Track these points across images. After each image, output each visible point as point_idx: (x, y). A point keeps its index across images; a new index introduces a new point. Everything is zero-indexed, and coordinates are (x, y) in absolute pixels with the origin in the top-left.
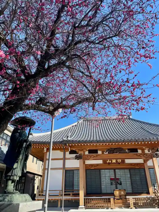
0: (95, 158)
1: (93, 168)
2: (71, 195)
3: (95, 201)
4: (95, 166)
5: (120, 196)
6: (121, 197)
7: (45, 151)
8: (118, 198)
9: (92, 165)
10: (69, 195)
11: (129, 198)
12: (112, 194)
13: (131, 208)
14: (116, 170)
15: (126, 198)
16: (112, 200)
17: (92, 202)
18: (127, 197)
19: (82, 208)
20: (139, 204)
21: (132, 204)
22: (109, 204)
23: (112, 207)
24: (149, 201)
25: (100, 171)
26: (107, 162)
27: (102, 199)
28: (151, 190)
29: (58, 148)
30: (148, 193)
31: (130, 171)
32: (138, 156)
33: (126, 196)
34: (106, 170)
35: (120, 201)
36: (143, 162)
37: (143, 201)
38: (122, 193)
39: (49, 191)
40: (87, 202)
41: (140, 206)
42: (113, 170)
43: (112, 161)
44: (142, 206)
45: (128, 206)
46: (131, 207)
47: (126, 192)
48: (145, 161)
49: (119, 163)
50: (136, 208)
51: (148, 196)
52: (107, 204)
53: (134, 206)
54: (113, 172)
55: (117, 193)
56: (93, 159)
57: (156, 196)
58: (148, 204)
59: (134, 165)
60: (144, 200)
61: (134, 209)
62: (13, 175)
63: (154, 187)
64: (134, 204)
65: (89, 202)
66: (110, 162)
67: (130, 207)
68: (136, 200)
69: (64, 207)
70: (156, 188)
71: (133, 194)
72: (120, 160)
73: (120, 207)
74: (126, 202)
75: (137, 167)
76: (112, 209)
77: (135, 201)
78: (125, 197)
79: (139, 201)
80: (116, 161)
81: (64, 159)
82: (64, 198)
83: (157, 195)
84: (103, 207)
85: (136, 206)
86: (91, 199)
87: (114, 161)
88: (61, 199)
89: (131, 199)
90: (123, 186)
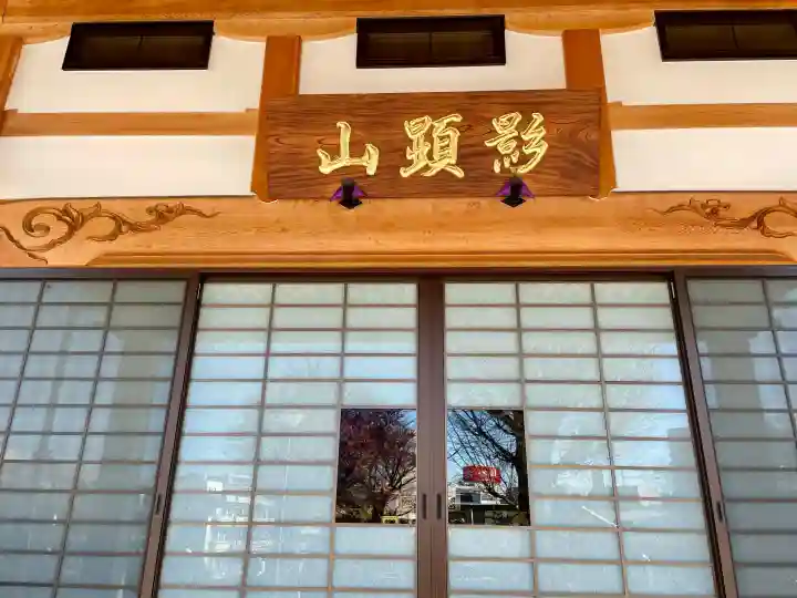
1: (78, 254)
4: (121, 225)
9: (74, 214)
14: (453, 292)
26: (326, 169)
31: (678, 306)
42: (408, 292)
43: (395, 153)
49: (514, 193)
54: (409, 317)
59: (759, 220)
66: (371, 162)
72: (537, 143)
80: (474, 154)
87: (432, 151)
90: (547, 544)
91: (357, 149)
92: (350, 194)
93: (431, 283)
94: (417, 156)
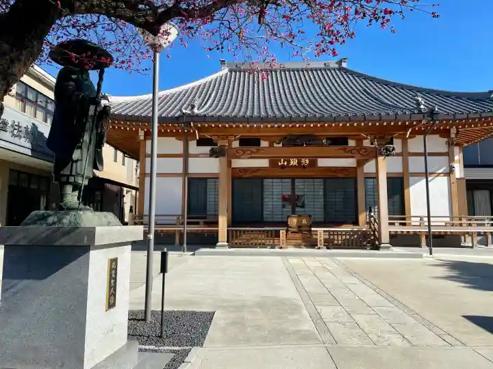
0: (253, 155)
1: (247, 175)
2: (202, 223)
3: (248, 235)
4: (253, 172)
5: (299, 227)
6: (301, 229)
7: (142, 138)
8: (295, 230)
9: (245, 170)
10: (197, 223)
11: (317, 231)
12: (284, 224)
13: (319, 248)
14: (296, 180)
15: (311, 231)
16: (282, 232)
17: (244, 236)
18: (313, 229)
19: (223, 246)
20: (336, 242)
21: (320, 241)
22: (276, 241)
23: (281, 245)
24: (356, 236)
25: (262, 182)
26: (280, 164)
27: (264, 231)
28: (362, 217)
29: (171, 131)
30: (356, 223)
31: (325, 182)
32: (347, 152)
33: (311, 227)
34: (274, 180)
35: (298, 235)
36: (355, 166)
37: (344, 237)
38: (304, 222)
39: (156, 215)
40: (233, 237)
41: (337, 245)
42: (289, 180)
43: (289, 162)
44: (340, 245)
45: (313, 244)
46: (319, 245)
47: (312, 219)
48: (361, 164)
49: (304, 167)
50: (328, 248)
51: (356, 228)
52: (272, 241)
53: (324, 245)
54: (290, 184)
55: (293, 221)
56: (250, 156)
57: (370, 228)
58: (352, 243)
59: (335, 171)
60: (345, 235)
61: (324, 251)
62: (74, 173)
63: (370, 211)
64: (326, 241)
65: (237, 237)
66: (286, 164)
67: (317, 245)
68: (330, 235)
69: (187, 244)
70: (372, 214)
71: (325, 223)
72: (307, 161)
73: (298, 246)
74: (310, 238)
75: (340, 175)
76: (281, 248)
77: (327, 237)
78: (308, 229)
79: (336, 237)
80: (299, 163)
81: (186, 156)
82: (186, 229)
83: (372, 226)
84: (263, 246)
85: (329, 244)
86: (240, 231)
87: (294, 162)
88: (180, 230)
89: (320, 233)
90: (307, 209)
91: (284, 162)
92: (283, 167)
93: (293, 179)
94: (292, 163)
